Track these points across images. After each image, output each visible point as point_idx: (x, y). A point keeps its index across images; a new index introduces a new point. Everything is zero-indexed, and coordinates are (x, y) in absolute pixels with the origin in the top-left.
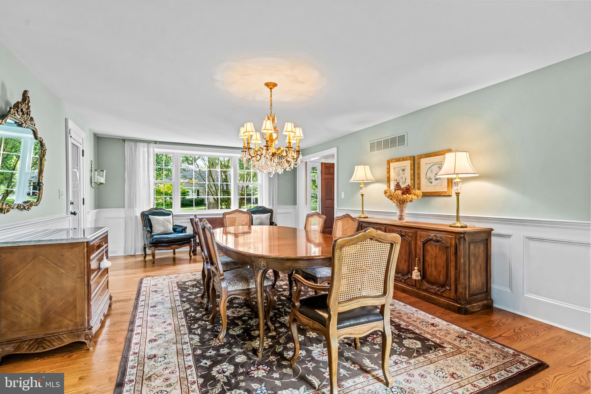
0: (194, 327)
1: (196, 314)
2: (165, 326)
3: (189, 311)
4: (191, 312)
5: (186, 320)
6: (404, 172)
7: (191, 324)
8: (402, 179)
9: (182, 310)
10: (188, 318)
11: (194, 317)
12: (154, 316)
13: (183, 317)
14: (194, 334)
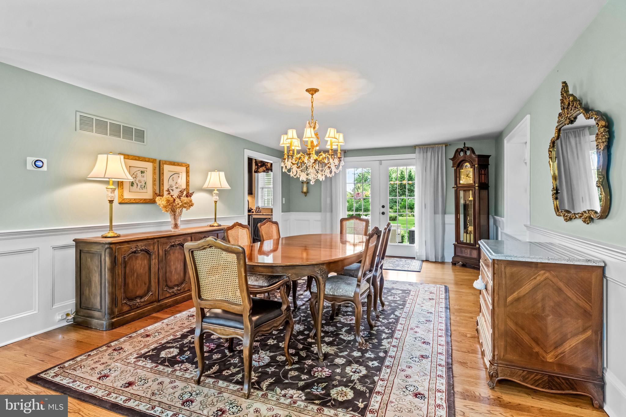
0: (393, 320)
1: (384, 330)
2: (417, 328)
3: (387, 335)
4: (386, 333)
5: (395, 328)
6: (143, 175)
7: (394, 323)
8: (141, 182)
9: (394, 339)
10: (393, 329)
11: (387, 328)
12: (425, 342)
13: (397, 331)
14: (396, 316)
